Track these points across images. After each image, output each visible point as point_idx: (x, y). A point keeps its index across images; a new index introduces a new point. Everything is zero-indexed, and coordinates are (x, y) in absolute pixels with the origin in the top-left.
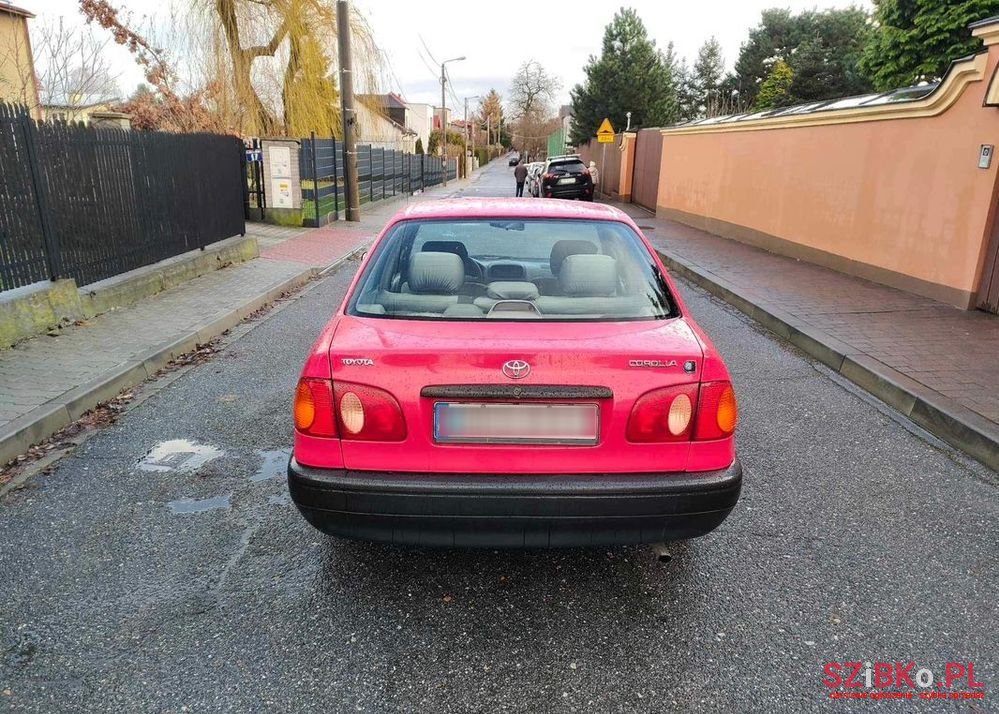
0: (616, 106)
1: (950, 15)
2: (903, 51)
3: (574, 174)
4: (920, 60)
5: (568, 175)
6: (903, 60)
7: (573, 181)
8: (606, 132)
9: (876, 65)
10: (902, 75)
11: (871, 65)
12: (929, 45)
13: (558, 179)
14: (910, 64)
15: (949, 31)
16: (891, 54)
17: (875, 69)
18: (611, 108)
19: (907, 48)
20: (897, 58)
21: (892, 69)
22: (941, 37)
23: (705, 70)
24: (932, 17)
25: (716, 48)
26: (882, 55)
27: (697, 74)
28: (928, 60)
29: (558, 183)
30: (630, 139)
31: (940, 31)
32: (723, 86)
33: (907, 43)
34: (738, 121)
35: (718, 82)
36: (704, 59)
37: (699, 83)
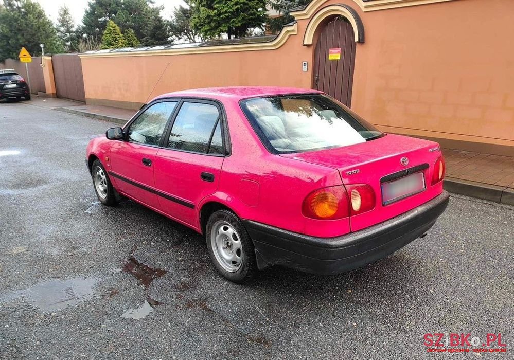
0: (24, 40)
1: (228, 5)
2: (212, 20)
3: (14, 82)
4: (219, 25)
5: (10, 82)
6: (213, 24)
7: (15, 86)
8: (25, 55)
9: (200, 25)
10: (213, 31)
11: (197, 25)
12: (222, 18)
13: (4, 85)
14: (216, 26)
15: (230, 12)
16: (207, 21)
17: (200, 27)
18: (20, 41)
19: (214, 18)
20: (209, 23)
21: (208, 28)
22: (227, 15)
23: (64, 22)
24: (221, 5)
25: (67, 10)
26: (202, 21)
27: (60, 24)
28: (224, 25)
29: (4, 88)
30: (48, 60)
31: (226, 12)
32: (77, 32)
33: (214, 16)
34: (146, 50)
35: (74, 29)
36: (61, 15)
37: (62, 29)
